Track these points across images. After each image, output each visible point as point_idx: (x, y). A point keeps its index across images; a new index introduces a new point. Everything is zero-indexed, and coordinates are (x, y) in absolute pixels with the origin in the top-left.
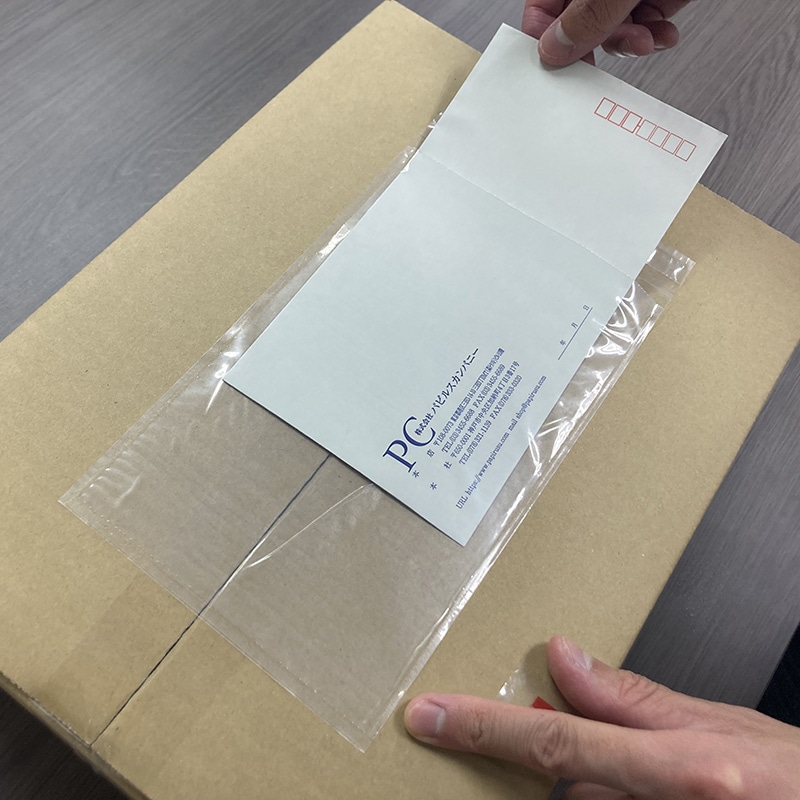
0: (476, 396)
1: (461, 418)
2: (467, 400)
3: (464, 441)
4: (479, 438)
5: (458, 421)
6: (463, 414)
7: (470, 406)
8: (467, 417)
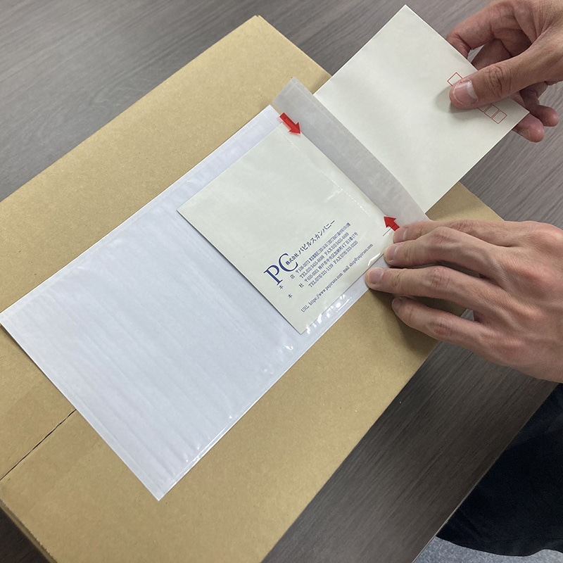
0: (327, 249)
1: (316, 260)
2: (321, 250)
3: (314, 273)
4: (324, 273)
7: (323, 254)
8: (319, 260)
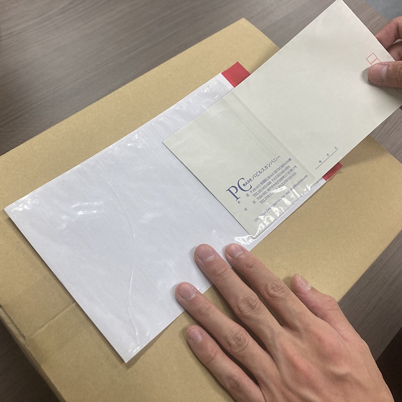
0: (273, 177)
1: (265, 184)
2: (269, 177)
3: (264, 194)
7: (270, 180)
8: (268, 185)
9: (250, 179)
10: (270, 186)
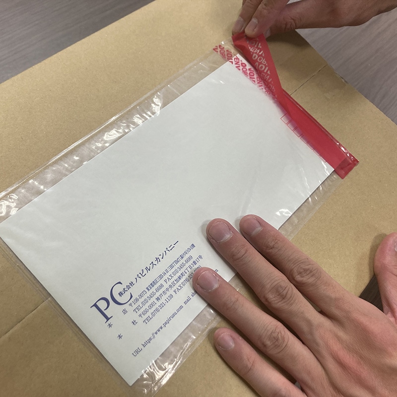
0: (167, 275)
1: (153, 289)
2: (161, 277)
3: (151, 306)
4: (162, 306)
5: (151, 291)
6: (156, 286)
7: (162, 282)
8: (157, 290)
9: (132, 284)
10: (161, 291)
